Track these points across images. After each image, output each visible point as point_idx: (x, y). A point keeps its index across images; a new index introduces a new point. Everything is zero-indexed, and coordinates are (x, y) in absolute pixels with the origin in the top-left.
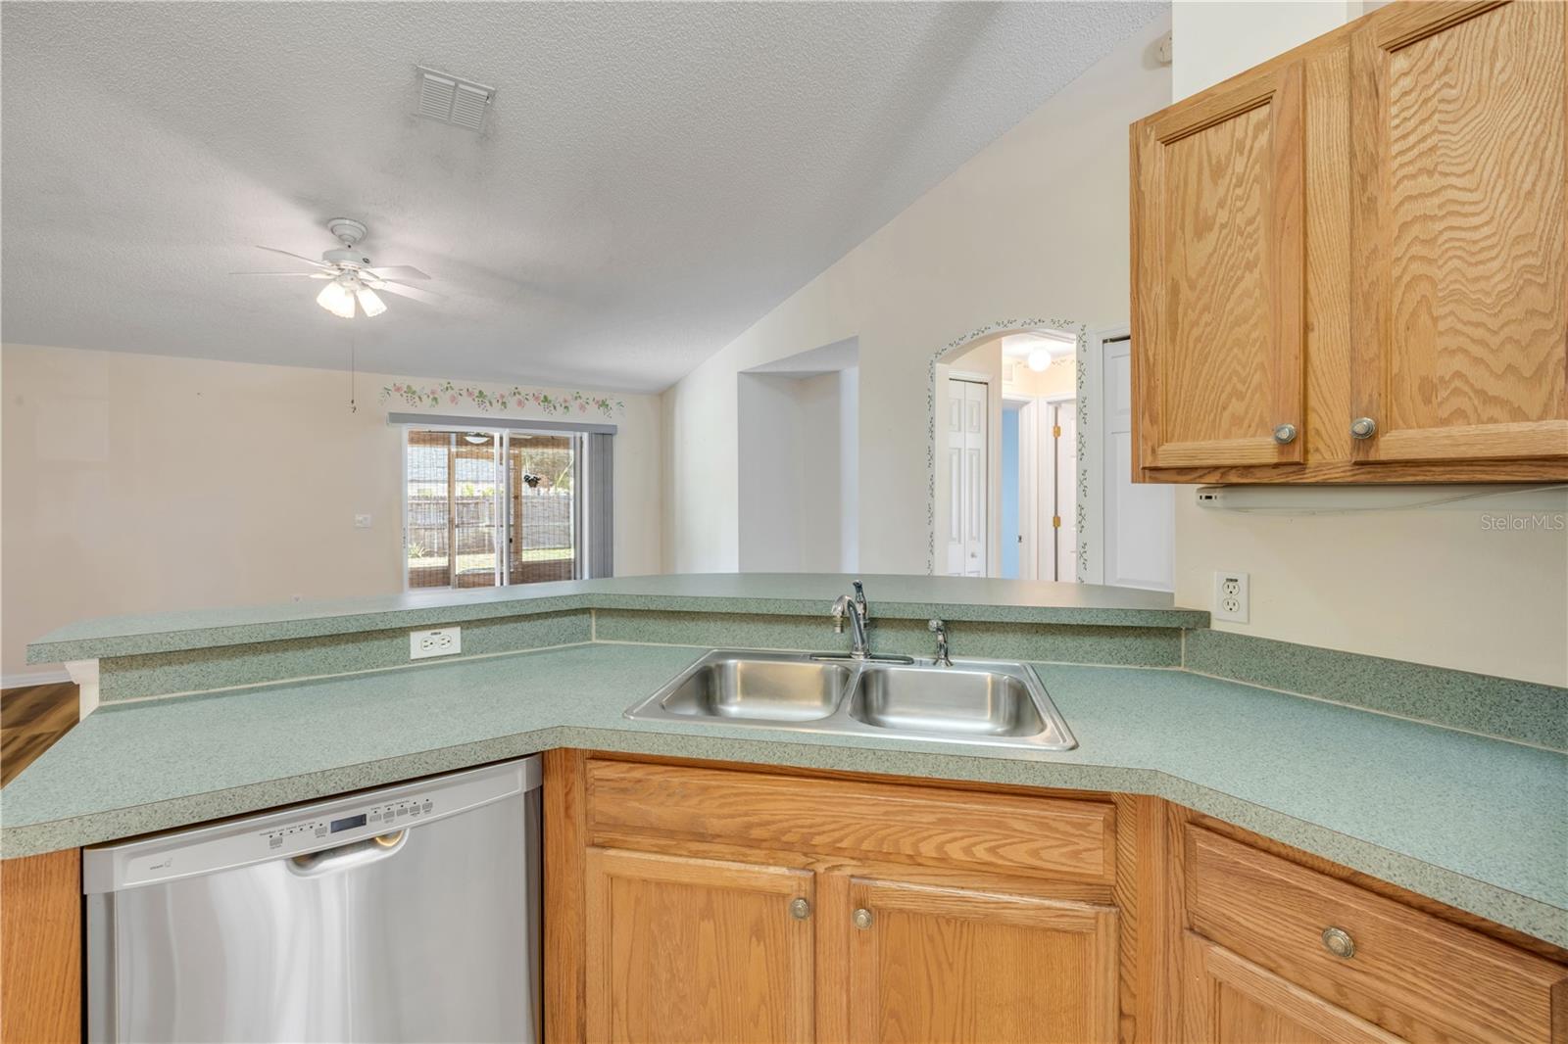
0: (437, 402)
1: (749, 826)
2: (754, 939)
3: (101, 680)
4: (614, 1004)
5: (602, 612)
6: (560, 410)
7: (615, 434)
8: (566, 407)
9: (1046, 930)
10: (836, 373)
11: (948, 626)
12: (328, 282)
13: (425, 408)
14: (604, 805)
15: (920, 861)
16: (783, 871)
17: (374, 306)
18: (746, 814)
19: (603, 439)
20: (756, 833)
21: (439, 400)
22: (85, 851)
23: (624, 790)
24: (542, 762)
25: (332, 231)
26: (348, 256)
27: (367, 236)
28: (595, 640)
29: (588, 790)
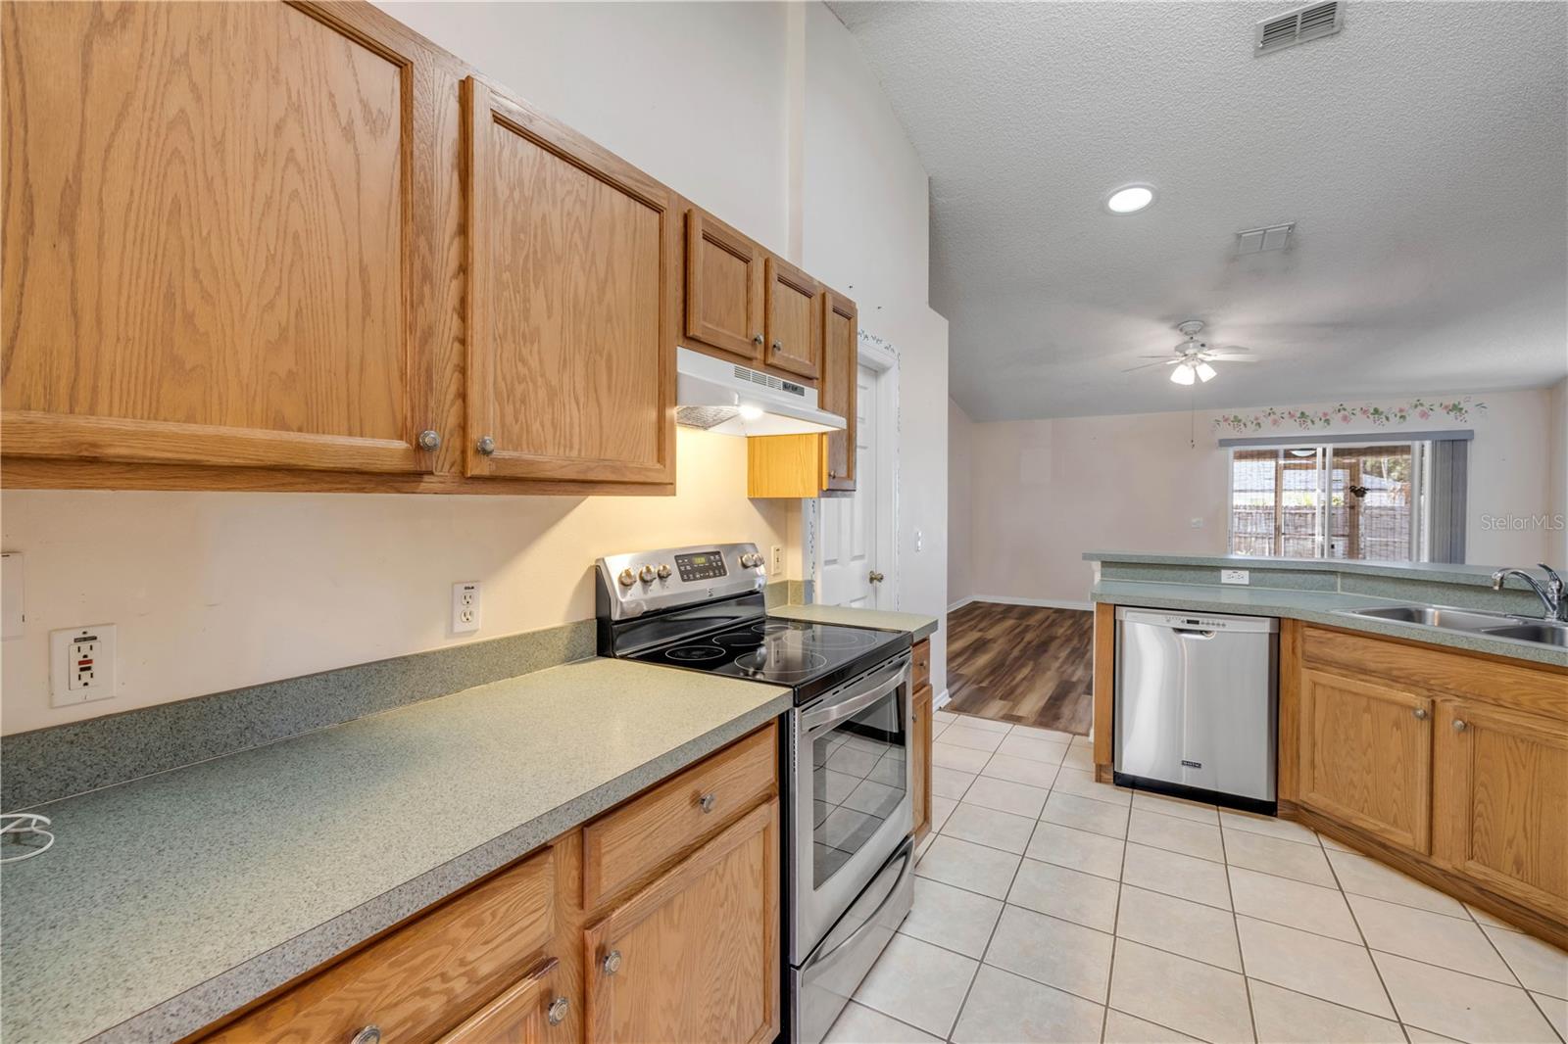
0: (1260, 427)
1: (1391, 669)
2: (1395, 729)
3: (1101, 570)
4: (1315, 744)
5: (1345, 575)
6: (1395, 421)
7: (1472, 439)
8: (1401, 417)
12: (1178, 364)
13: (1250, 433)
14: (1312, 649)
15: (1502, 703)
16: (1413, 695)
17: (1207, 374)
18: (1389, 663)
20: (1395, 673)
21: (1262, 425)
22: (1117, 607)
23: (1323, 643)
24: (1279, 622)
25: (1181, 330)
26: (1191, 345)
27: (1204, 327)
28: (1339, 591)
29: (1304, 640)
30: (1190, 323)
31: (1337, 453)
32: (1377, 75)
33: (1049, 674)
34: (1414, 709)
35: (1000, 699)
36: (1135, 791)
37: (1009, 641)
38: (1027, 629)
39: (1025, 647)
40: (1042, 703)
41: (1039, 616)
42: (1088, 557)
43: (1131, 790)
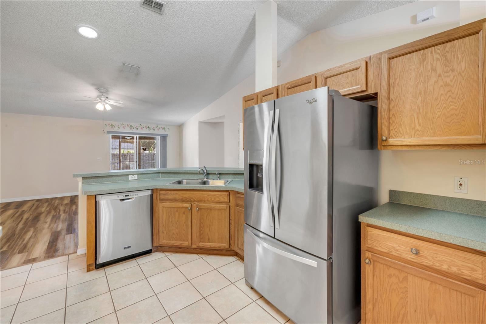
0: (119, 128)
1: (183, 198)
2: (183, 214)
3: (82, 181)
4: (163, 226)
5: (162, 173)
6: (152, 130)
7: (167, 136)
8: (154, 129)
9: (221, 209)
10: (223, 122)
11: (220, 174)
12: (99, 102)
13: (116, 130)
14: (162, 197)
15: (206, 201)
16: (187, 204)
17: (108, 108)
19: (164, 138)
20: (183, 199)
21: (120, 128)
22: (97, 196)
23: (165, 194)
24: (152, 190)
25: (99, 90)
26: (103, 97)
27: (107, 92)
28: (161, 178)
29: (160, 195)
30: (103, 89)
31: (140, 138)
32: (167, 33)
33: (45, 231)
34: (187, 208)
35: (19, 253)
36: (105, 267)
37: (14, 221)
38: (23, 212)
39: (25, 222)
40: (46, 246)
41: (28, 205)
42: (75, 176)
43: (103, 268)
